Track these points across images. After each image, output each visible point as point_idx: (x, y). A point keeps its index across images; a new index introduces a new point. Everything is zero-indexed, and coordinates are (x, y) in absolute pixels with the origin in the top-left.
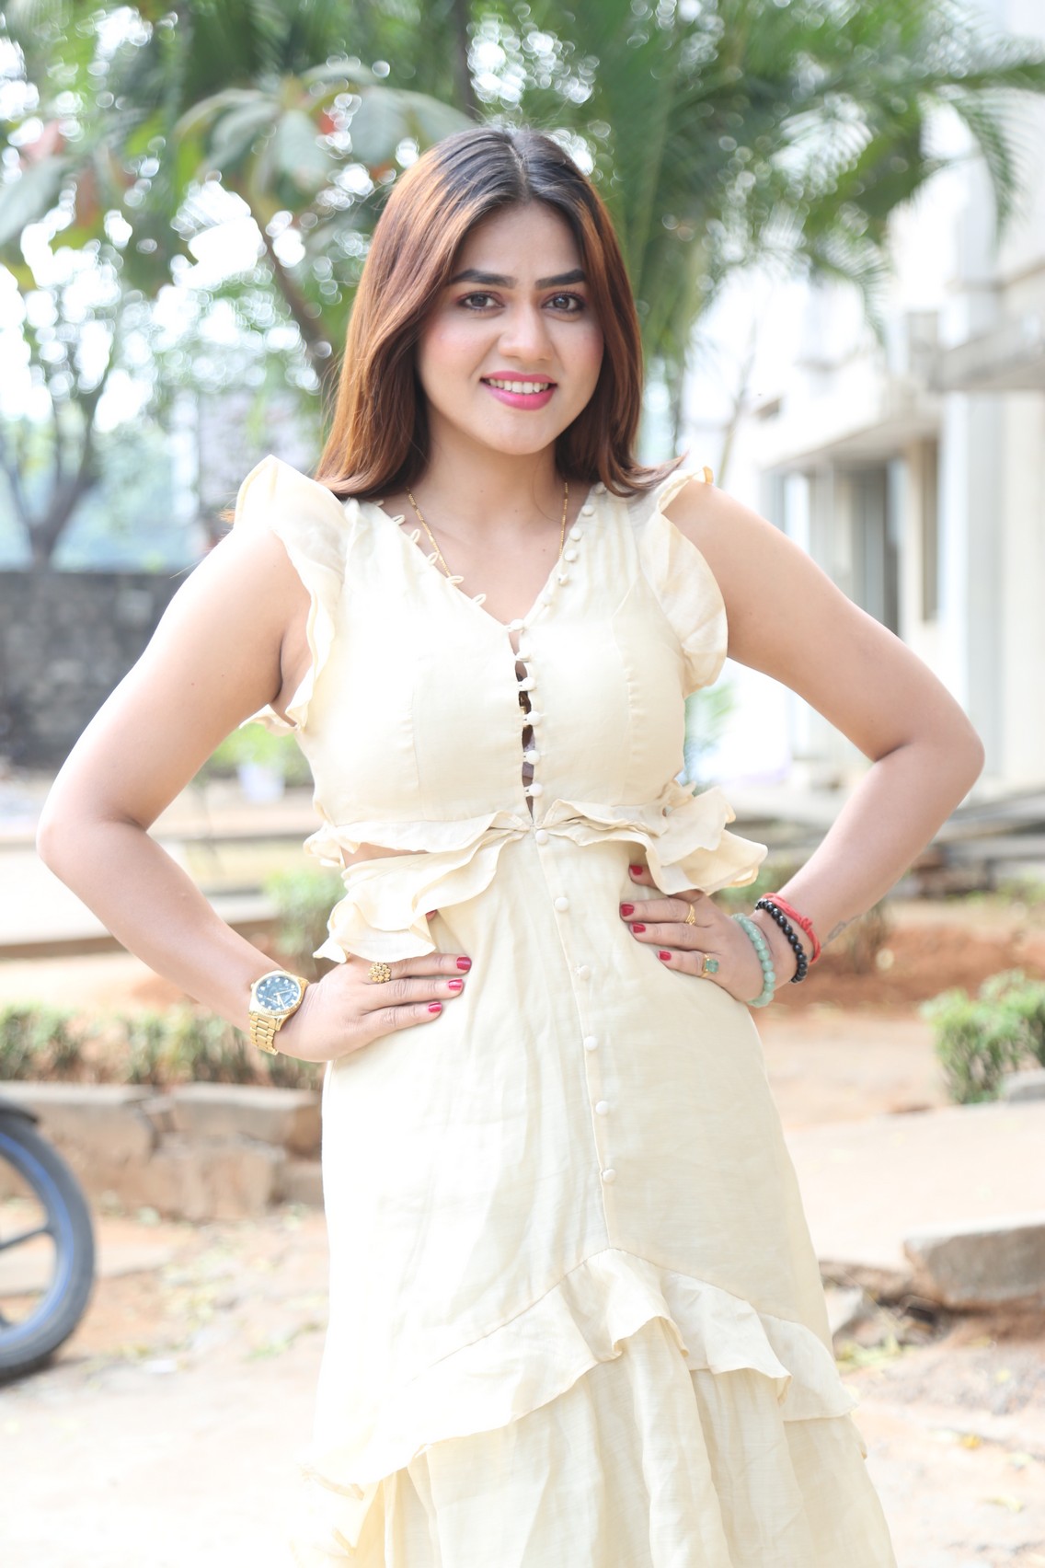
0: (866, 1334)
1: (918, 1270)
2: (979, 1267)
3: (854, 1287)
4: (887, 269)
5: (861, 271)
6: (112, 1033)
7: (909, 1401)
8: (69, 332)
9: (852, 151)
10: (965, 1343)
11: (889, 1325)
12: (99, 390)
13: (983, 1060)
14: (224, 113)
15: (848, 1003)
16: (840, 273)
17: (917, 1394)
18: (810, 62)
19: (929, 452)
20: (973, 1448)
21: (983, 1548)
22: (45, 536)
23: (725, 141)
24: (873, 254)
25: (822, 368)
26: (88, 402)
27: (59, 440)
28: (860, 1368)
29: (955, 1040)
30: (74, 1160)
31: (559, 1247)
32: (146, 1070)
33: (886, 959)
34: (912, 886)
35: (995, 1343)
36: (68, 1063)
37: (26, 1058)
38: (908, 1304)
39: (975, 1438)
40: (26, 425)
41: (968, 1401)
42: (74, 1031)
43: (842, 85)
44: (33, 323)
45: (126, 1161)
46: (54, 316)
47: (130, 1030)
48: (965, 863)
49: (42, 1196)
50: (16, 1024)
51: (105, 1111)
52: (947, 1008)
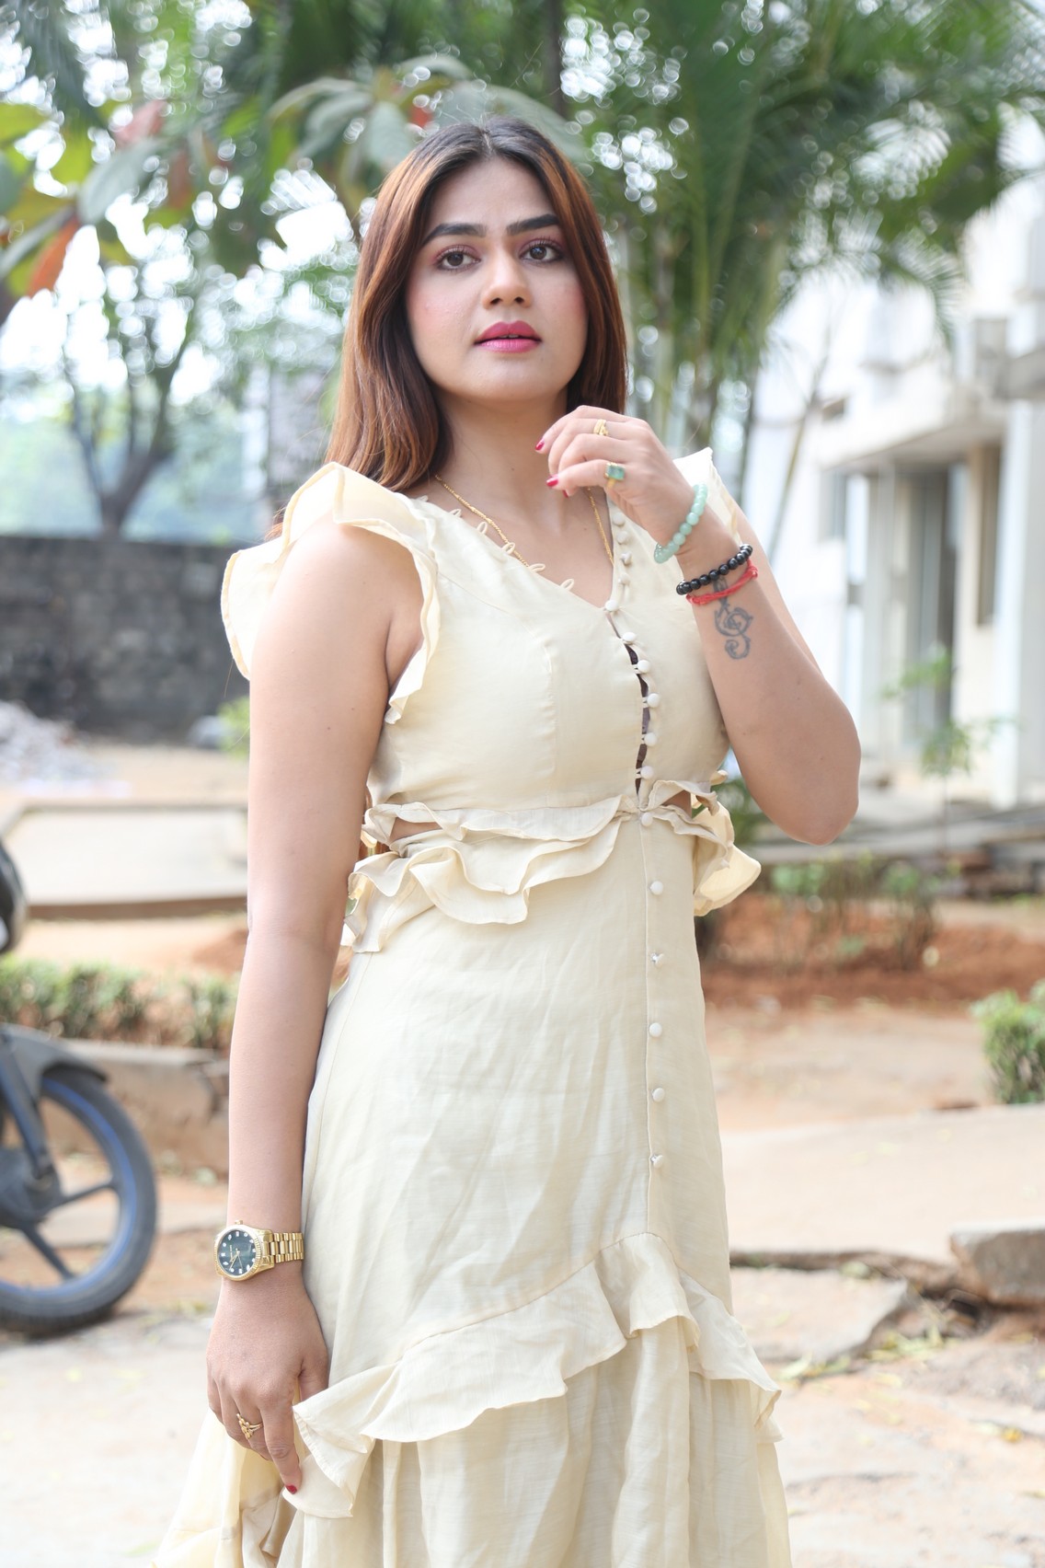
0: (910, 1325)
1: (964, 1265)
2: (1024, 1265)
3: (899, 1279)
4: (961, 275)
5: (932, 276)
6: (177, 996)
7: (951, 1392)
8: (147, 307)
9: (933, 159)
10: (1008, 1338)
11: (932, 1317)
12: (175, 365)
13: (1031, 1061)
14: (319, 100)
15: (896, 999)
16: (910, 276)
17: (959, 1386)
18: (895, 70)
19: (992, 458)
20: (1013, 1441)
21: (1023, 1540)
22: (116, 506)
23: (810, 144)
24: (947, 262)
25: (888, 371)
26: (163, 376)
27: (133, 412)
28: (903, 1357)
29: (1004, 1041)
30: (137, 1118)
31: (600, 1224)
32: (208, 1034)
33: (932, 956)
34: (958, 885)
35: (1036, 1340)
36: (132, 1024)
37: (92, 1017)
38: (952, 1297)
39: (1015, 1431)
40: (101, 394)
41: (1009, 1395)
42: (140, 991)
43: (927, 94)
44: (114, 296)
45: (185, 1122)
46: (134, 291)
47: (194, 994)
48: (1012, 865)
49: (106, 1151)
50: (83, 984)
51: (167, 1072)
52: (997, 1008)
